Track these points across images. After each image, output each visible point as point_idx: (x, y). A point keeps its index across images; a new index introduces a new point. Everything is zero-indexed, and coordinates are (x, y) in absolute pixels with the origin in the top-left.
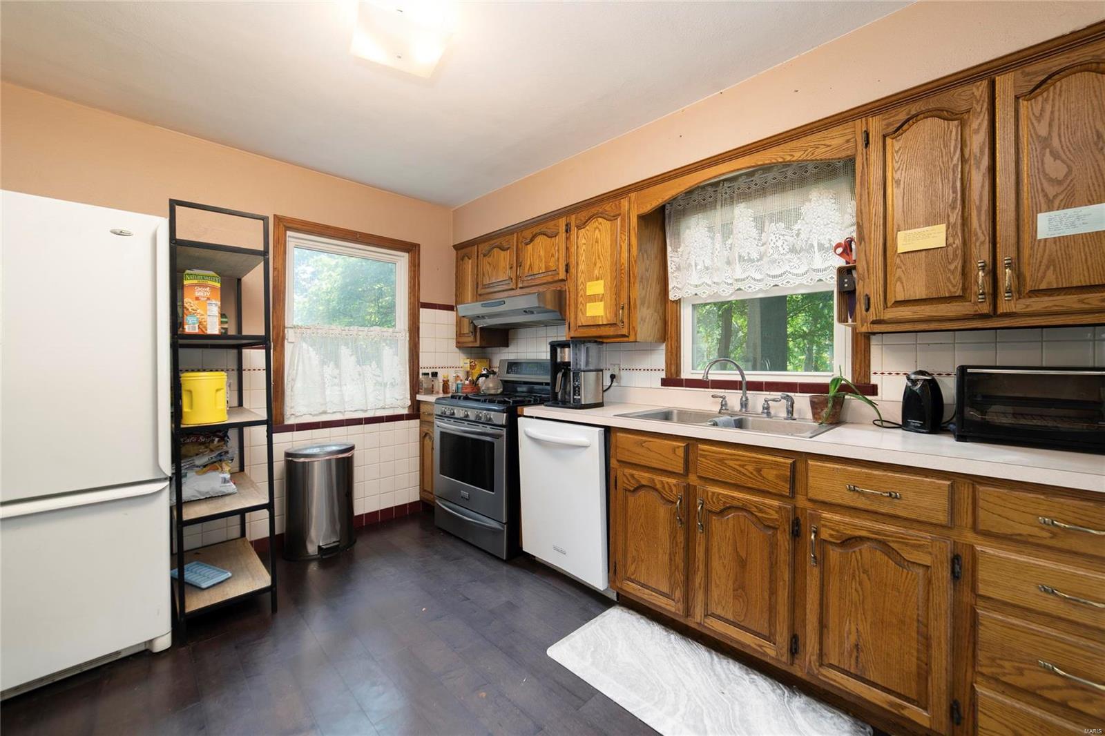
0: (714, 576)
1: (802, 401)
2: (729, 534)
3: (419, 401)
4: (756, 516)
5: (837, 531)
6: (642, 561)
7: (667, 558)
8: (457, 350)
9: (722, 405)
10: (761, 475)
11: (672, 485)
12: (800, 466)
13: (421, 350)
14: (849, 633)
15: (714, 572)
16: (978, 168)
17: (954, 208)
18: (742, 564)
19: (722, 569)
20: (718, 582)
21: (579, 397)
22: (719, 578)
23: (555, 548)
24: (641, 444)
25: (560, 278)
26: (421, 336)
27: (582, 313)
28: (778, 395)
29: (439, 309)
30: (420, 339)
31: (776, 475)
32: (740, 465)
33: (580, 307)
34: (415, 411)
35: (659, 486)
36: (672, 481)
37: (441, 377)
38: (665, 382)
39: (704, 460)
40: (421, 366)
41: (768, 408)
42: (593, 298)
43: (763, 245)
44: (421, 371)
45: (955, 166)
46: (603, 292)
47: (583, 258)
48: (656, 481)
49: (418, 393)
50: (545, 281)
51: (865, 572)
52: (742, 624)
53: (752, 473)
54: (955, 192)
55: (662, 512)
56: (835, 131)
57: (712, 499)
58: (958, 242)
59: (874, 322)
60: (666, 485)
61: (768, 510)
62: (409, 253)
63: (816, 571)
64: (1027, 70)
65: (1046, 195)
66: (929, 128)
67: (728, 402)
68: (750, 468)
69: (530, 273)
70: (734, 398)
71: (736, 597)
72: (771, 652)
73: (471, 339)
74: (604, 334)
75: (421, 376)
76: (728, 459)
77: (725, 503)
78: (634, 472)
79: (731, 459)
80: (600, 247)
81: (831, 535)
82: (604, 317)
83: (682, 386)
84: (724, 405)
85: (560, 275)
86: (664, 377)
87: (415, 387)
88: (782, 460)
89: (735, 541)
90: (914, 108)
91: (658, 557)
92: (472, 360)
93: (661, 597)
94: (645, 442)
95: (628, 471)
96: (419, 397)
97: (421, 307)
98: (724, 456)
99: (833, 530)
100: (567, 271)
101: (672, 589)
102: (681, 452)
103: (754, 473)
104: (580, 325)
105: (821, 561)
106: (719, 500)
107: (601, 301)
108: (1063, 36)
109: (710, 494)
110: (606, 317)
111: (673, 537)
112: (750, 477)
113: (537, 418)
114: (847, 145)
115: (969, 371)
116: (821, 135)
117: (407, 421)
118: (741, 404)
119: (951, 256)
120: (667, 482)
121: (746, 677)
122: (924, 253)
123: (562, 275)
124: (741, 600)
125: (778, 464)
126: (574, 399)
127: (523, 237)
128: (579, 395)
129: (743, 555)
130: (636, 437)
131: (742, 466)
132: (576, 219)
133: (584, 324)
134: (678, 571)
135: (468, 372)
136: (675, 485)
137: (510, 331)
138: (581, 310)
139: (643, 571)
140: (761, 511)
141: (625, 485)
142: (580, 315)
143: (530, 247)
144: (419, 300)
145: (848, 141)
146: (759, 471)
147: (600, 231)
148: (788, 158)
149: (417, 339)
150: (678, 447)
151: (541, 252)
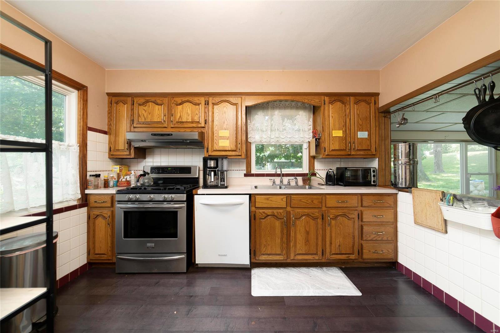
0: (298, 241)
1: (300, 179)
2: (303, 224)
3: (87, 194)
4: (312, 216)
5: (334, 215)
6: (269, 245)
7: (280, 240)
8: (109, 160)
9: (274, 183)
10: (313, 203)
11: (281, 212)
12: (324, 198)
13: (88, 159)
14: (338, 242)
15: (298, 239)
16: (348, 118)
17: (344, 127)
18: (308, 233)
19: (300, 237)
20: (299, 242)
21: (224, 183)
22: (300, 241)
23: (219, 255)
24: (268, 199)
25: (202, 126)
26: (88, 149)
27: (216, 144)
28: (293, 178)
29: (99, 132)
30: (88, 151)
31: (318, 202)
32: (306, 201)
33: (215, 141)
34: (84, 201)
35: (276, 214)
36: (281, 211)
37: (102, 177)
38: (246, 175)
39: (294, 201)
40: (88, 170)
41: (289, 182)
42: (223, 138)
43: (284, 126)
44: (88, 174)
45: (344, 116)
46: (229, 136)
47: (217, 119)
48: (275, 212)
49: (86, 188)
50: (192, 126)
51: (341, 224)
52: (308, 253)
53: (310, 203)
54: (344, 123)
55: (278, 224)
56: (316, 97)
57: (297, 214)
58: (345, 136)
59: (327, 155)
60: (279, 213)
61: (315, 213)
62: (78, 91)
63: (329, 228)
64: (356, 97)
65: (359, 128)
66: (338, 104)
67: (275, 181)
68: (310, 201)
69: (180, 120)
70: (278, 180)
71: (305, 245)
72: (317, 258)
73: (128, 153)
74: (229, 154)
75: (88, 177)
76: (302, 199)
77: (301, 214)
78: (264, 211)
79: (303, 199)
80: (227, 115)
81: (333, 216)
82: (229, 147)
83: (254, 176)
84: (274, 182)
85: (202, 124)
86: (245, 173)
87: (84, 184)
88: (319, 197)
89: (305, 226)
90: (336, 98)
91: (276, 241)
92: (120, 166)
93: (277, 256)
94: (269, 198)
95: (261, 211)
96: (87, 192)
97: (88, 130)
98: (301, 198)
99: (333, 215)
100: (205, 123)
101: (282, 251)
102: (285, 200)
103: (311, 202)
104: (215, 149)
105: (330, 225)
106: (299, 214)
107: (228, 139)
108: (361, 93)
109: (296, 212)
110: (231, 147)
111: (282, 232)
112: (310, 204)
113: (207, 194)
114: (319, 102)
115: (348, 168)
116: (313, 97)
117: (79, 209)
118: (281, 181)
119: (343, 139)
120: (280, 212)
121: (309, 270)
122: (338, 137)
123: (203, 125)
124: (307, 245)
125: (318, 198)
126: (221, 184)
127: (174, 101)
128: (224, 182)
129: (308, 230)
130: (265, 196)
131: (307, 201)
132: (212, 100)
133: (217, 149)
134: (284, 244)
135: (118, 174)
136: (282, 212)
137: (146, 150)
138: (216, 143)
139: (269, 249)
140: (313, 214)
141: (260, 217)
142: (215, 145)
143: (180, 107)
144: (87, 125)
145: (320, 101)
146: (312, 201)
147: (227, 108)
148: (304, 101)
149: (85, 152)
150: (284, 198)
151: (189, 111)
